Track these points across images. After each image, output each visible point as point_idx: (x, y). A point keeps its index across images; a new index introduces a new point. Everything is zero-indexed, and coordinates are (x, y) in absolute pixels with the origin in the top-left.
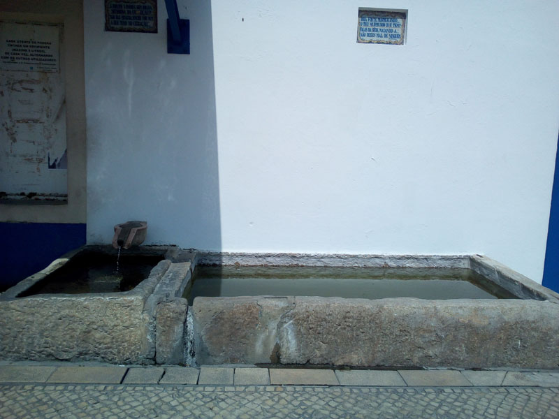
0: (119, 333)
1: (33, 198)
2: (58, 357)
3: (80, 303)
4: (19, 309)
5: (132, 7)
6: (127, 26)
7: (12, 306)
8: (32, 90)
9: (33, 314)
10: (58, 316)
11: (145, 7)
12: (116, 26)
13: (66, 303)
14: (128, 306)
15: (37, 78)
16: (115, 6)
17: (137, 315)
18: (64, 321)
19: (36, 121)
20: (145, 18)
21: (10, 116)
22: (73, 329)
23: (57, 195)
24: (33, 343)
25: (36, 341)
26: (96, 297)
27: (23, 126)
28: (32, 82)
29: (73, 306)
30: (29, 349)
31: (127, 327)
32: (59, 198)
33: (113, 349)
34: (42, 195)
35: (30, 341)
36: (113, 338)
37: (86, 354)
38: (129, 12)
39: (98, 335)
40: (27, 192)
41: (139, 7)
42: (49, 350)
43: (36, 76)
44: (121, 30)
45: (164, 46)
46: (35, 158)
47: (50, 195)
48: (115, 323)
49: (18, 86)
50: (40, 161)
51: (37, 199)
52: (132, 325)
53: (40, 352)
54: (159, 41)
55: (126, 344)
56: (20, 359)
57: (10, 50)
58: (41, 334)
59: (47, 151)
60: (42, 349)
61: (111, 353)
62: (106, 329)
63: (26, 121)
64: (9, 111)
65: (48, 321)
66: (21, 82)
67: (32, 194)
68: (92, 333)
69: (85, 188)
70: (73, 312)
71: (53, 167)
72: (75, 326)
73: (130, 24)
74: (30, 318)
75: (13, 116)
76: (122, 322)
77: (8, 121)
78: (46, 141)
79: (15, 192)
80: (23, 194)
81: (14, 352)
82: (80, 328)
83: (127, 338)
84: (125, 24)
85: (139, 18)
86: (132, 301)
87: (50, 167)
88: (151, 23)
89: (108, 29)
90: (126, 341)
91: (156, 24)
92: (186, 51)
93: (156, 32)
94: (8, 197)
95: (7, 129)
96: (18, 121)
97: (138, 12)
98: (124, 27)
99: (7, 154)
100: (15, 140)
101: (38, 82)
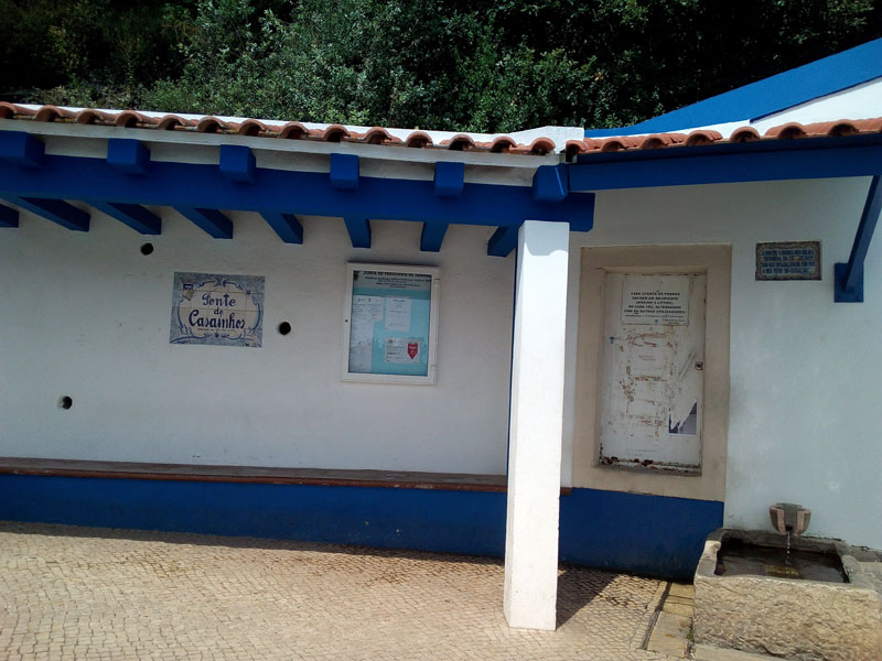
0: (849, 632)
1: (649, 466)
2: (770, 650)
3: (800, 590)
4: (730, 587)
5: (789, 253)
6: (783, 274)
7: (723, 584)
8: (654, 345)
9: (745, 595)
10: (775, 601)
11: (804, 252)
12: (768, 275)
13: (784, 587)
14: (861, 601)
15: (660, 332)
16: (769, 253)
17: (873, 614)
18: (781, 609)
19: (657, 379)
20: (806, 264)
21: (629, 373)
22: (792, 620)
23: (677, 465)
24: (742, 630)
25: (746, 627)
26: (819, 585)
27: (642, 384)
28: (656, 335)
29: (793, 591)
30: (738, 635)
31: (859, 627)
32: (680, 469)
33: (841, 651)
34: (660, 463)
35: (739, 626)
36: (841, 637)
37: (804, 652)
38: (785, 258)
39: (822, 631)
40: (642, 459)
41: (796, 253)
42: (760, 640)
43: (660, 329)
44: (775, 279)
45: (831, 295)
46: (653, 420)
47: (670, 464)
48: (845, 618)
49: (639, 341)
50: (660, 423)
51: (653, 468)
52: (867, 626)
53: (749, 641)
54: (824, 288)
55: (858, 648)
56: (725, 646)
57: (634, 303)
58: (753, 620)
59: (669, 413)
60: (752, 638)
61: (839, 655)
62: (832, 624)
63: (645, 378)
64: (628, 368)
65: (763, 606)
66: (643, 336)
67: (647, 462)
68: (814, 627)
69: (724, 459)
70: (793, 599)
71: (675, 431)
72: (794, 615)
73: (787, 271)
74: (742, 600)
75: (632, 372)
76: (853, 618)
77: (626, 379)
78: (668, 401)
79: (627, 458)
80: (637, 461)
81: (719, 637)
82: (800, 619)
83: (860, 640)
84: (781, 271)
85: (798, 264)
86: (867, 595)
87: (671, 431)
88: (812, 269)
89: (758, 278)
90: (858, 644)
91: (819, 269)
92: (858, 298)
93: (819, 278)
94: (621, 463)
95: (624, 387)
96: (637, 379)
97: (796, 258)
98: (779, 275)
99: (622, 415)
100: (632, 400)
101: (663, 335)
